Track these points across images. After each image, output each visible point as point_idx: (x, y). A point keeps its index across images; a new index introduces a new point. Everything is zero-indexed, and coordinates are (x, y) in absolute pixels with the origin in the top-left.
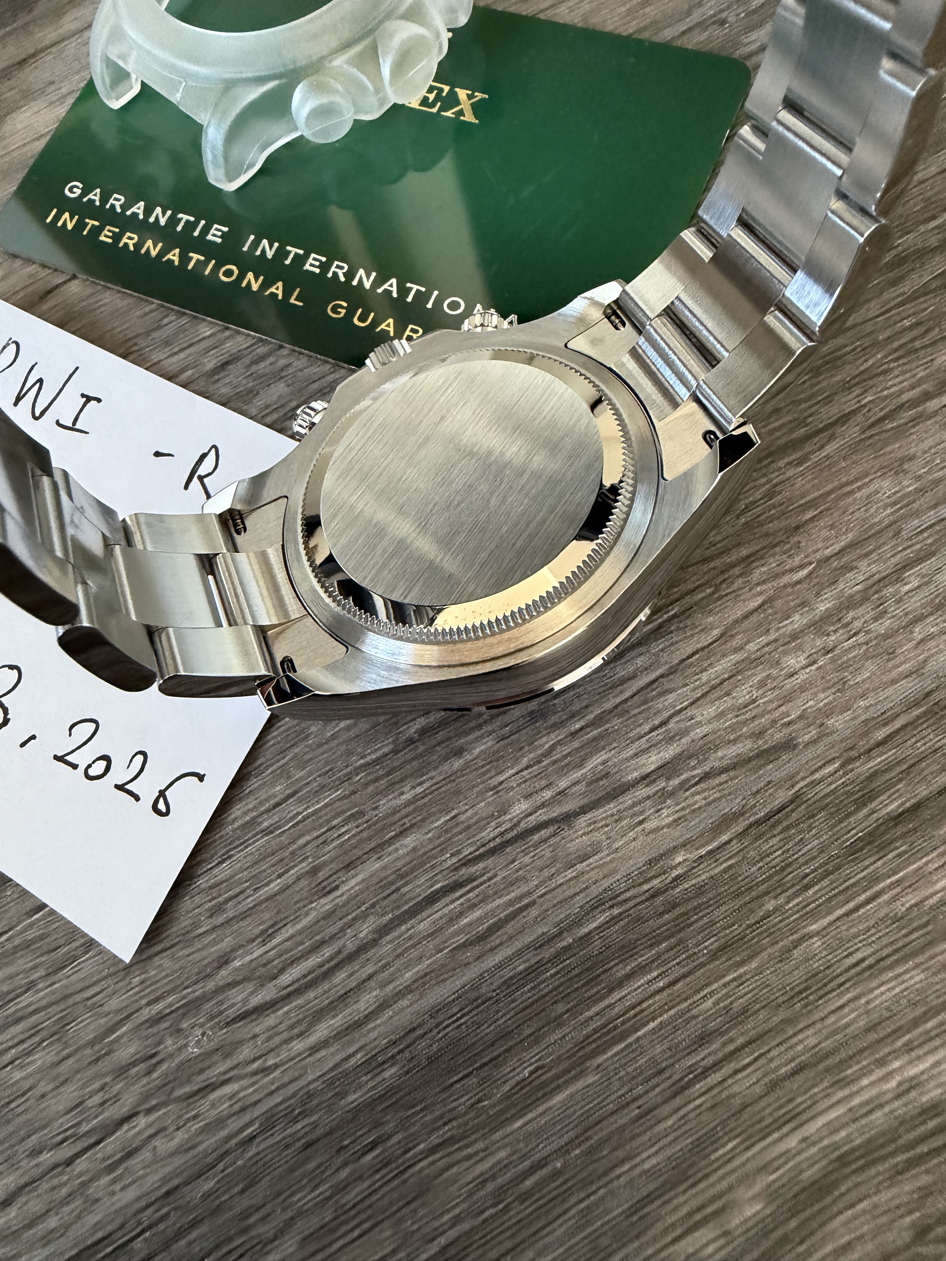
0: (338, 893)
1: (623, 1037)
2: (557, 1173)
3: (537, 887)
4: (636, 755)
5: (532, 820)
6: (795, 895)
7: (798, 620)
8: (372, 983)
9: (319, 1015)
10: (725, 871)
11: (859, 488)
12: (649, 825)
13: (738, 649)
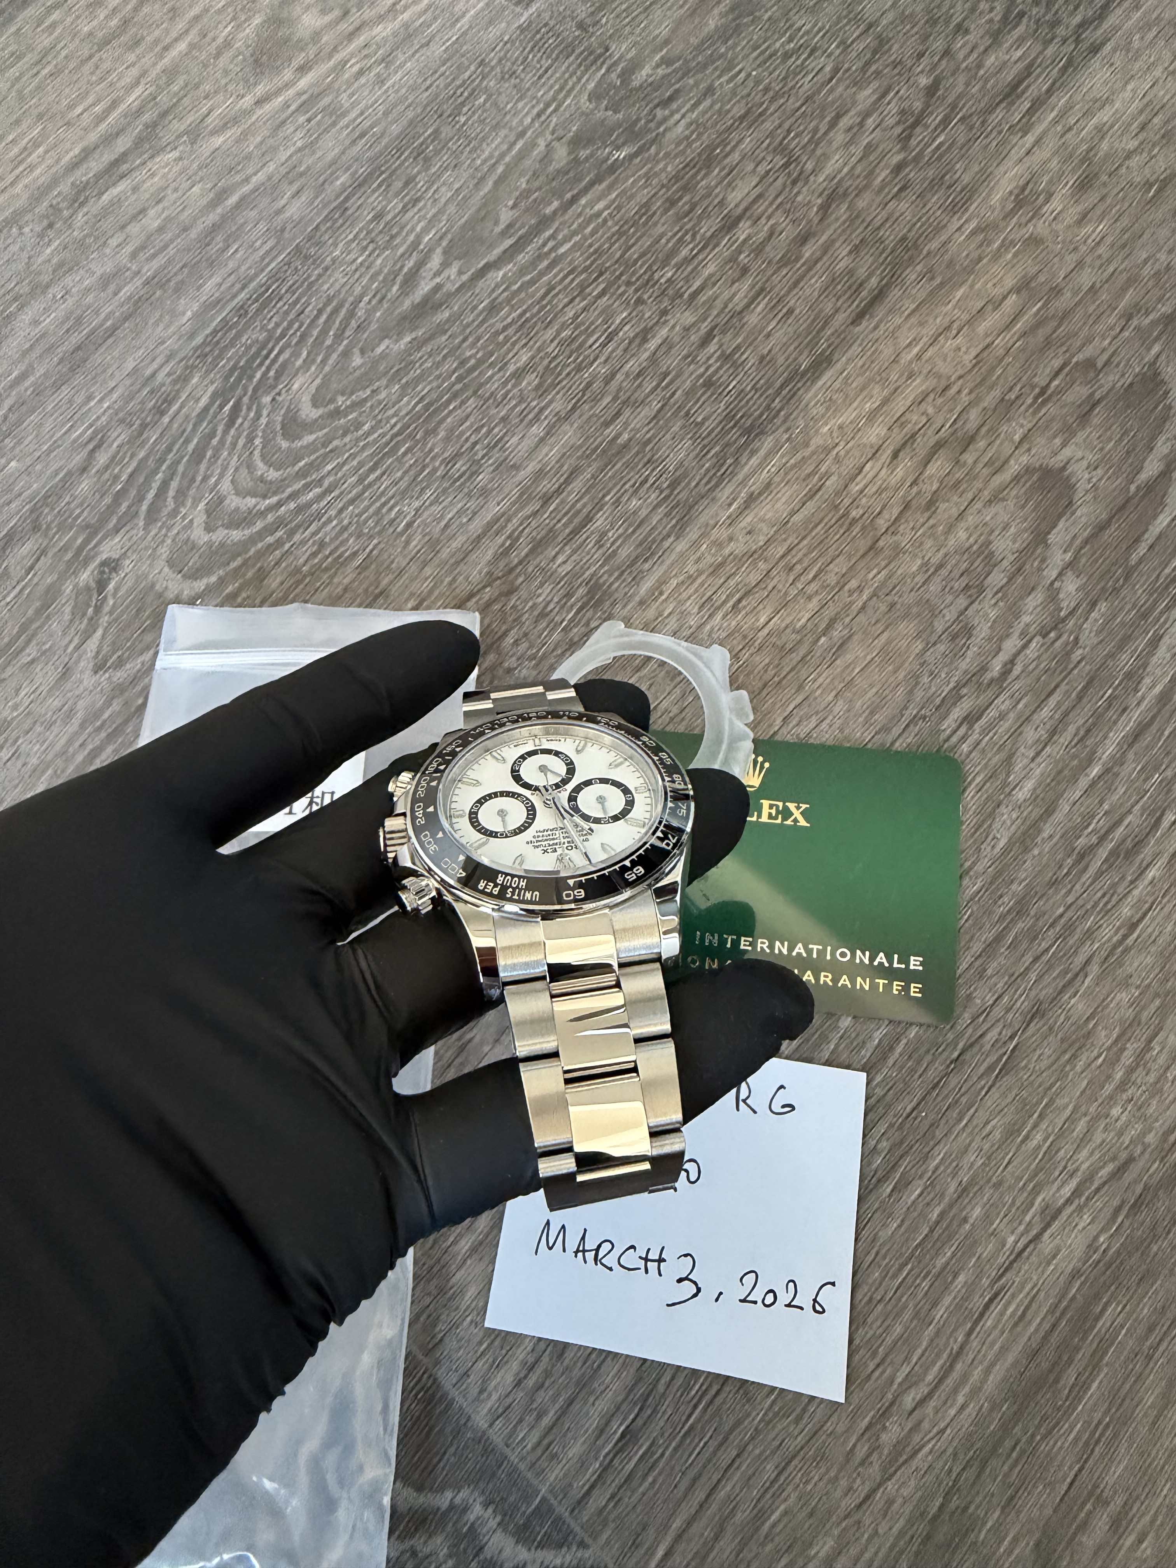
0: (935, 1321)
1: (1113, 1343)
2: (1108, 1425)
3: (1038, 1280)
4: (1059, 1189)
5: (1020, 1245)
6: (1165, 1238)
7: (1109, 1088)
8: (976, 1363)
9: (955, 1391)
10: (1126, 1239)
11: (1111, 1001)
12: (1080, 1227)
13: (1085, 1115)
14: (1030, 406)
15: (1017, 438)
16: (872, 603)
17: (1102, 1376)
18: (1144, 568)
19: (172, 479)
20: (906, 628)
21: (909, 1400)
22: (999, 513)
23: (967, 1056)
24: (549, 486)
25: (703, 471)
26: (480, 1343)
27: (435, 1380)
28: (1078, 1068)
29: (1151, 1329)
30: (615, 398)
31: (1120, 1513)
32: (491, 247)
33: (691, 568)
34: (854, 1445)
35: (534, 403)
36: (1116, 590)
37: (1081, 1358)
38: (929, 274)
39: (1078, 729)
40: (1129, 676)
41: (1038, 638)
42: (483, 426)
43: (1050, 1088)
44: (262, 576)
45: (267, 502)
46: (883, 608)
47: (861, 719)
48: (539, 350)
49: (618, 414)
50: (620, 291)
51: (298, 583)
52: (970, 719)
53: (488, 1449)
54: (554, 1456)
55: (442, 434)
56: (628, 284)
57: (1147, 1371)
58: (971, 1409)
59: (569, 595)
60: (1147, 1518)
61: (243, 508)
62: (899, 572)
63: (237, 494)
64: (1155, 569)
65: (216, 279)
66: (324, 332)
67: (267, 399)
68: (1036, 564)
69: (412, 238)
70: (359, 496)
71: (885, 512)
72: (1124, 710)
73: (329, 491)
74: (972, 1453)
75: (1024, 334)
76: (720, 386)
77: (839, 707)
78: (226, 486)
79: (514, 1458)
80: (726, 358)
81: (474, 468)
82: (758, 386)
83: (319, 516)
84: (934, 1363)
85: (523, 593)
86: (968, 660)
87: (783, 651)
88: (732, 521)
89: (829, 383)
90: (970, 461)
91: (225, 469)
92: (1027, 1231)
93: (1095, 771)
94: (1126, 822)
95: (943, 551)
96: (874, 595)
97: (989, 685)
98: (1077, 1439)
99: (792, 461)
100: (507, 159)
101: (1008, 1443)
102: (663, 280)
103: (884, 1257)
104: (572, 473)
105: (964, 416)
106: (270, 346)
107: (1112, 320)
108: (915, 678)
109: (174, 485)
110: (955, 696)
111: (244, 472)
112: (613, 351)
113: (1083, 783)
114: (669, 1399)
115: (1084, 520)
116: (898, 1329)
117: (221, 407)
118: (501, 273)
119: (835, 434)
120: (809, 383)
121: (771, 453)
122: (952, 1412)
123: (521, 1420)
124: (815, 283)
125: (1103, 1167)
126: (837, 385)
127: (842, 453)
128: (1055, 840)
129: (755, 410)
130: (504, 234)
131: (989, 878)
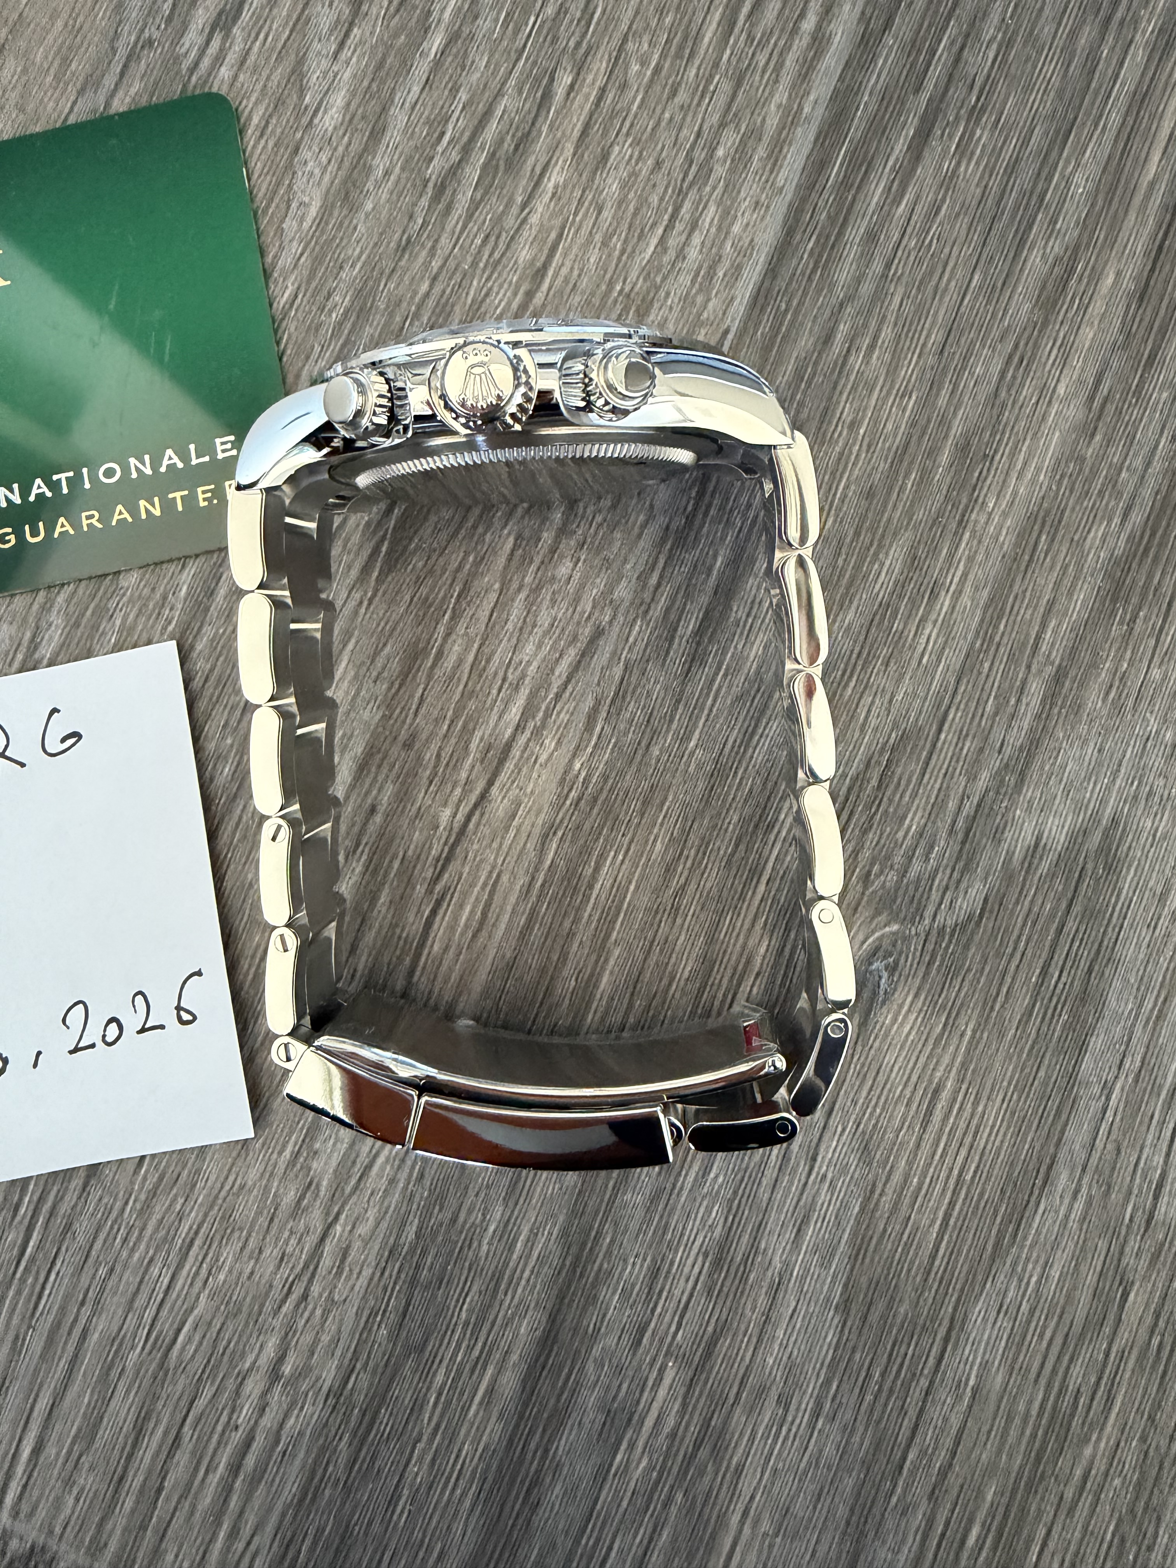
1: (618, 910)
3: (496, 859)
10: (613, 752)
17: (612, 962)
29: (670, 869)
43: (460, 567)
52: (225, 20)
57: (675, 932)
92: (465, 793)
93: (436, 42)
94: (498, 113)
113: (420, 69)
128: (395, 176)
131: (305, 273)
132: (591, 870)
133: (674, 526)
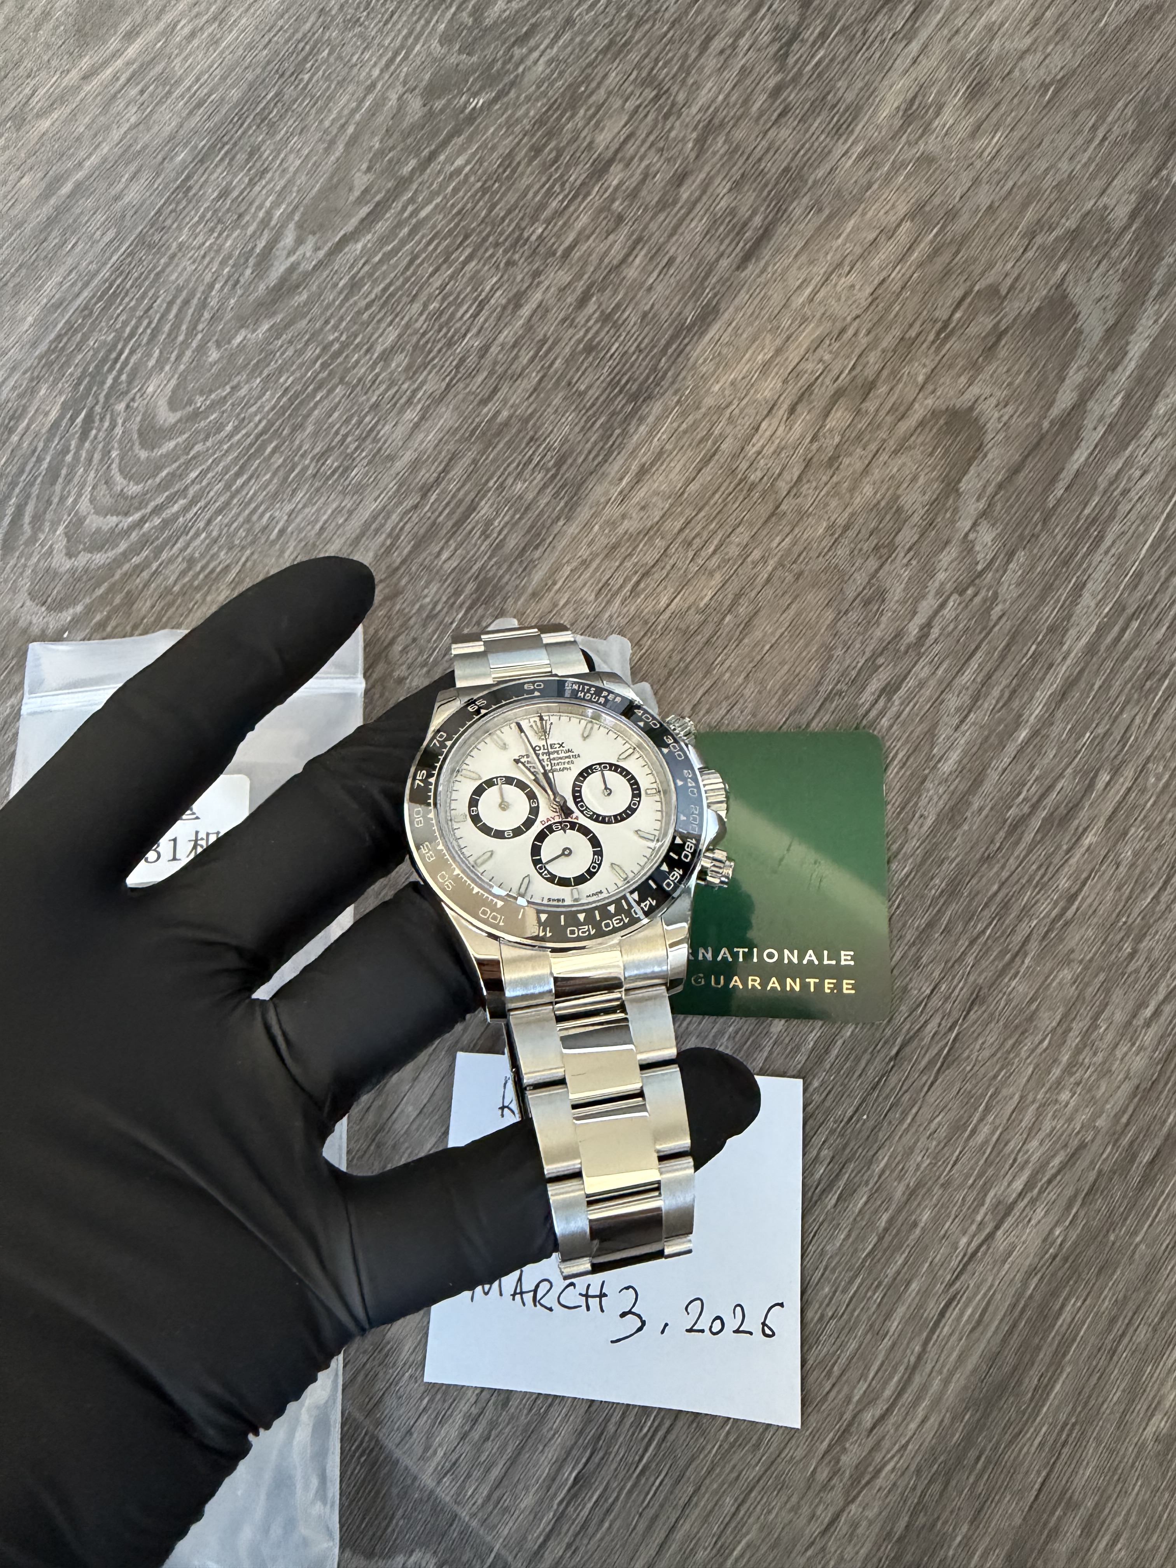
0: (890, 1334)
1: (1074, 1340)
2: (1074, 1425)
3: (993, 1283)
4: (1009, 1185)
5: (974, 1245)
6: (1122, 1226)
7: (1056, 1072)
8: (934, 1374)
9: (915, 1403)
10: (1083, 1229)
11: (1053, 980)
12: (1034, 1221)
13: (1033, 1102)
14: (933, 342)
15: (921, 379)
16: (778, 573)
17: (1064, 1376)
18: (1062, 510)
19: (26, 504)
20: (814, 598)
21: (868, 1418)
22: (907, 463)
23: (907, 1050)
24: (427, 475)
25: (589, 445)
26: (421, 1399)
27: (377, 1440)
28: (1023, 1054)
29: (1113, 1321)
30: (491, 373)
31: (1091, 1515)
32: (349, 216)
33: (584, 552)
34: (815, 1468)
35: (405, 386)
36: (1035, 536)
37: (1045, 1355)
38: (817, 206)
39: (1002, 691)
40: (1052, 629)
41: (955, 596)
42: (352, 416)
43: (995, 1077)
44: (130, 600)
45: (131, 519)
46: (790, 578)
47: (774, 701)
48: (408, 326)
49: (495, 390)
50: (487, 255)
51: (170, 605)
52: (889, 690)
53: (437, 1508)
54: (506, 1510)
55: (310, 429)
56: (497, 245)
57: (1111, 1366)
58: (933, 1420)
59: (457, 593)
60: (1119, 1520)
61: (105, 528)
62: (805, 536)
63: (97, 513)
64: (1074, 510)
65: (56, 279)
66: (176, 327)
67: (121, 406)
68: (948, 515)
69: (261, 214)
70: (227, 503)
71: (785, 474)
72: (1051, 666)
73: (193, 502)
74: (936, 1466)
75: (921, 265)
76: (602, 349)
77: (750, 690)
78: (84, 505)
79: (464, 1514)
80: (606, 318)
81: (346, 464)
82: (643, 346)
83: (185, 530)
84: (891, 1377)
85: (409, 595)
86: (882, 626)
87: (688, 635)
88: (624, 496)
89: (717, 337)
90: (872, 409)
91: (82, 486)
92: (978, 1231)
93: (1023, 734)
94: (1058, 787)
95: (849, 510)
96: (780, 564)
97: (906, 652)
98: (1041, 1445)
99: (684, 426)
100: (358, 117)
101: (972, 1454)
102: (534, 238)
103: (834, 1270)
104: (451, 460)
105: (863, 360)
106: (119, 347)
107: (1013, 242)
108: (829, 650)
109: (29, 510)
110: (871, 666)
111: (103, 489)
112: (486, 321)
113: (1011, 749)
114: (621, 1439)
115: (996, 463)
116: (853, 1345)
117: (72, 420)
118: (359, 246)
119: (727, 392)
120: (695, 338)
121: (659, 419)
122: (913, 1426)
123: (469, 1476)
124: (697, 225)
125: (1054, 1156)
126: (725, 338)
127: (737, 411)
128: (984, 813)
129: (641, 374)
130: (360, 201)
131: (919, 860)
132: (1058, 1307)
133: (1142, 1087)
